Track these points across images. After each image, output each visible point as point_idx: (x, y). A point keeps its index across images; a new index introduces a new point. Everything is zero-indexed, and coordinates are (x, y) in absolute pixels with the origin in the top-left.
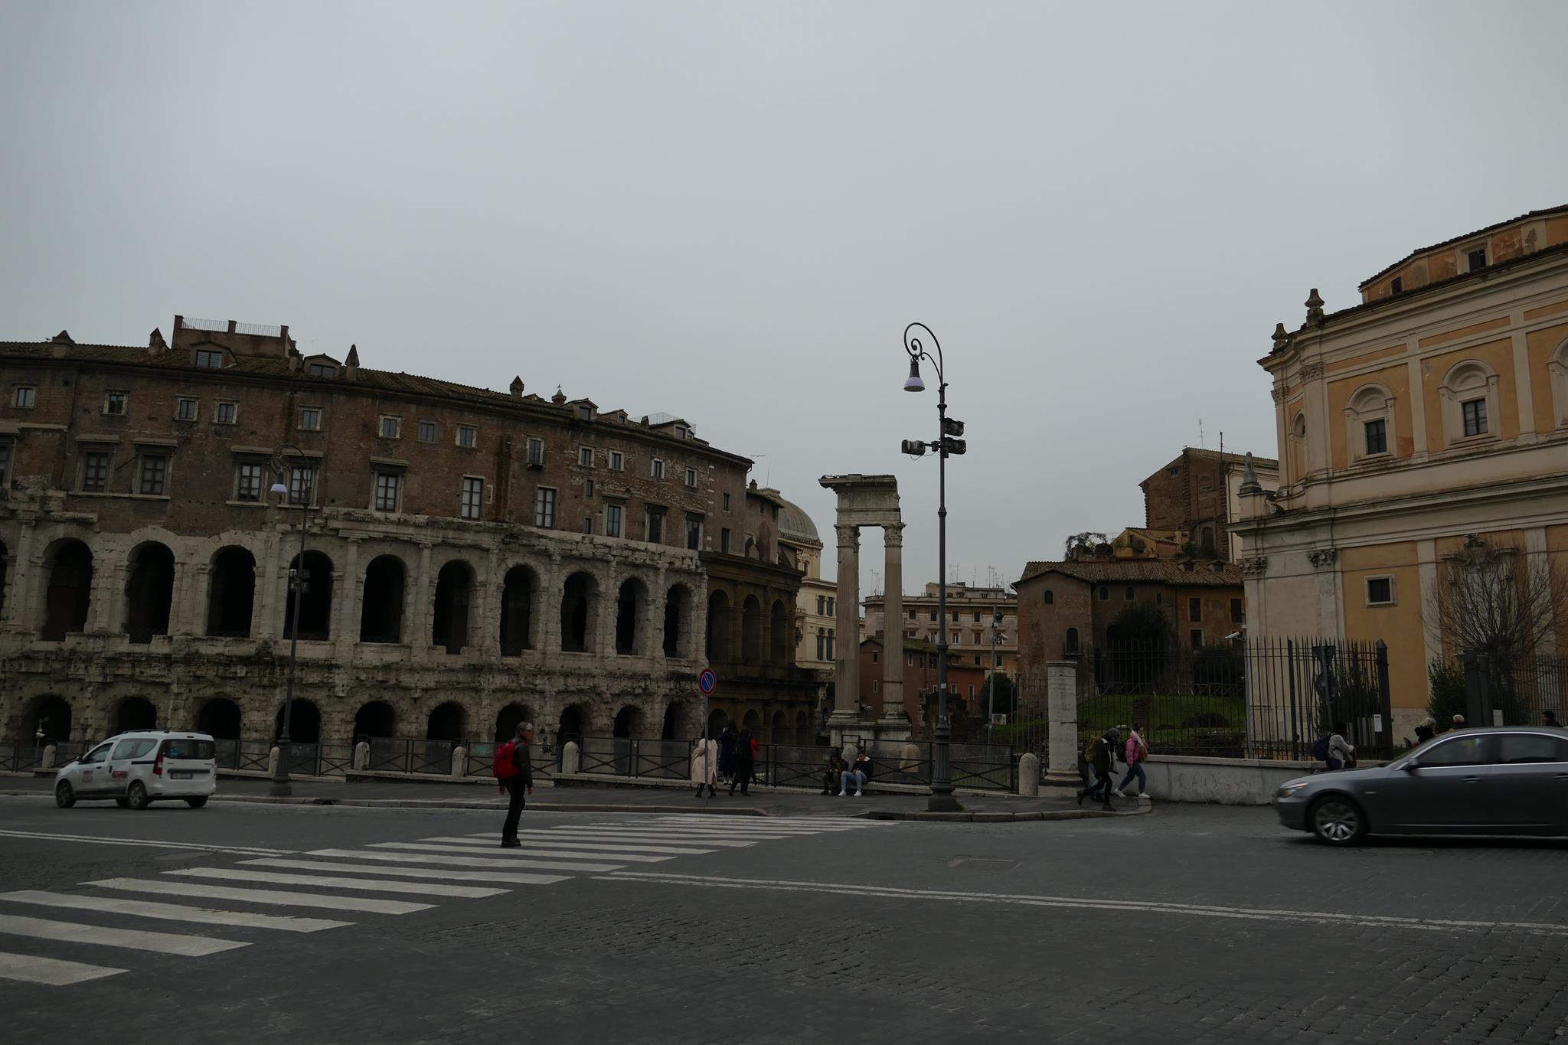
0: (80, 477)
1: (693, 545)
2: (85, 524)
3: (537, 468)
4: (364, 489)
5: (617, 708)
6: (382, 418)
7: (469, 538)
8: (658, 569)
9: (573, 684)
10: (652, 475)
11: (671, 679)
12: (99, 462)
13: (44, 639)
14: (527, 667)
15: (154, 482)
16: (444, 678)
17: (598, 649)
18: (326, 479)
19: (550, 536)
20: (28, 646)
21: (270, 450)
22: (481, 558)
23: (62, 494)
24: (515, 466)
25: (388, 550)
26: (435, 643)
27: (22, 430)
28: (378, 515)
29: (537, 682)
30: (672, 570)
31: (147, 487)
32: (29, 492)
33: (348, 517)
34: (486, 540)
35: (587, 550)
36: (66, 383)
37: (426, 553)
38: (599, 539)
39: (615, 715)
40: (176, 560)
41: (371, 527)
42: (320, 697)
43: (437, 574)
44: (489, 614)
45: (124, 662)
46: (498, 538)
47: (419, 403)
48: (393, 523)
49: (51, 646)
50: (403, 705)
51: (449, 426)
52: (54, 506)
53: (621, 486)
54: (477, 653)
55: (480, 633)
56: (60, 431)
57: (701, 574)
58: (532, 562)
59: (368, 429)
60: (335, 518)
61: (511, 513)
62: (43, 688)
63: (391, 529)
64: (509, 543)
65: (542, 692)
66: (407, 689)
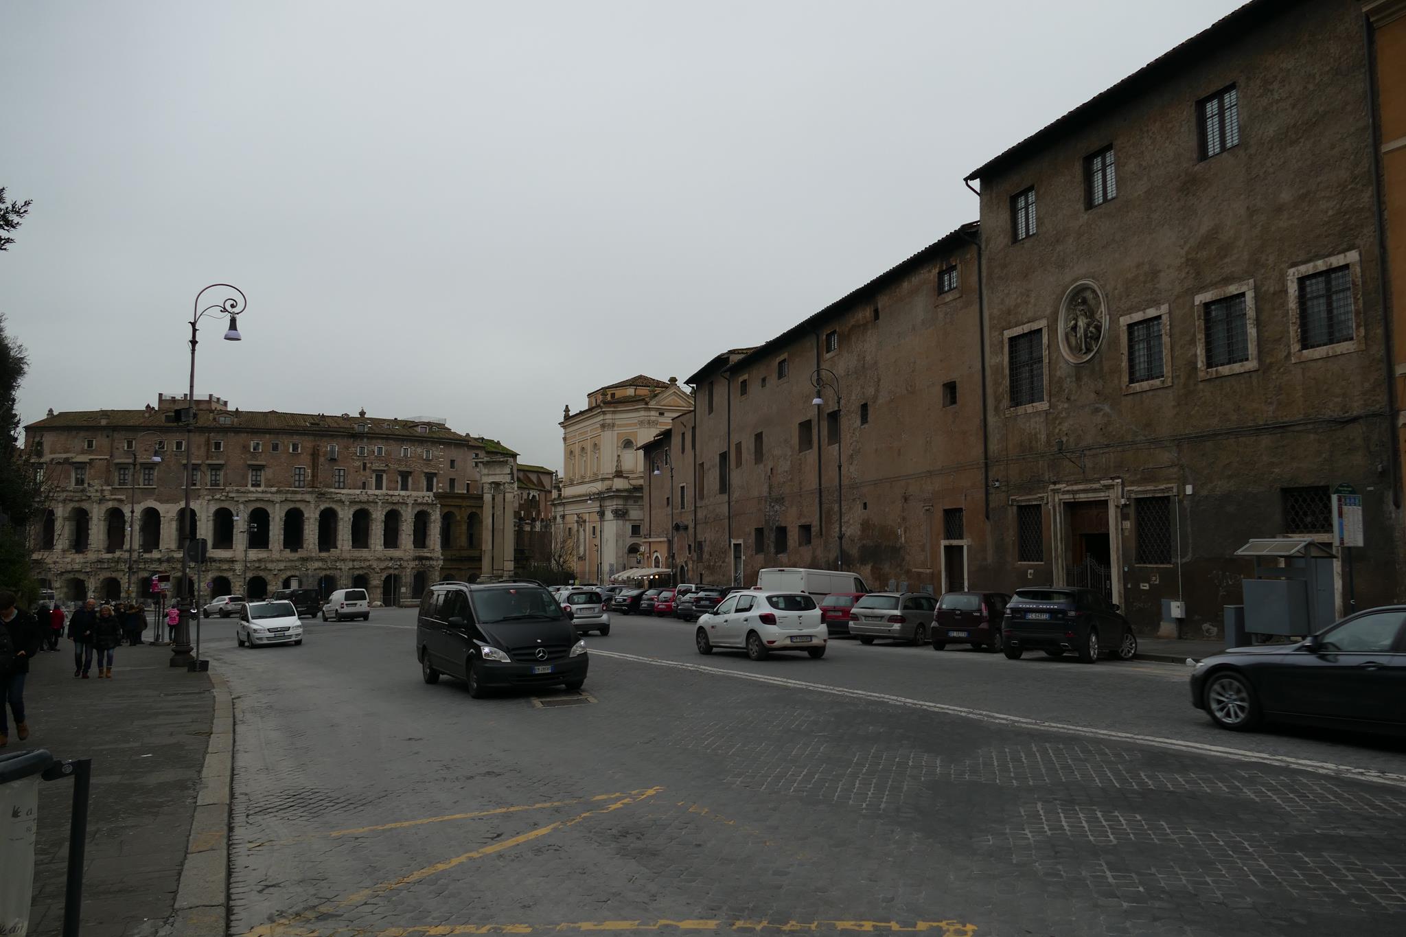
0: (117, 479)
1: (429, 489)
2: (120, 501)
3: (333, 460)
4: (245, 477)
5: (384, 576)
6: (252, 442)
7: (299, 497)
8: (407, 504)
9: (357, 564)
10: (402, 455)
11: (416, 559)
12: (124, 472)
13: (108, 553)
14: (332, 558)
15: (149, 480)
16: (288, 564)
17: (372, 546)
18: (227, 474)
19: (342, 492)
20: (100, 556)
21: (199, 462)
22: (306, 506)
23: (110, 488)
24: (322, 459)
25: (258, 505)
26: (285, 548)
27: (90, 459)
28: (252, 489)
29: (337, 564)
30: (416, 503)
31: (146, 482)
32: (95, 488)
33: (238, 491)
34: (308, 497)
35: (364, 498)
36: (108, 437)
37: (277, 505)
38: (370, 492)
39: (383, 579)
40: (161, 515)
41: (249, 495)
42: (229, 575)
43: (284, 515)
44: (311, 533)
45: (141, 562)
46: (314, 496)
47: (270, 433)
48: (260, 492)
49: (109, 556)
50: (269, 578)
51: (286, 443)
52: (106, 493)
53: (382, 463)
54: (306, 552)
55: (307, 542)
56: (106, 459)
57: (436, 504)
58: (334, 506)
59: (245, 448)
60: (232, 492)
61: (320, 483)
62: (108, 574)
63: (260, 495)
64: (320, 498)
65: (341, 569)
66: (271, 570)
